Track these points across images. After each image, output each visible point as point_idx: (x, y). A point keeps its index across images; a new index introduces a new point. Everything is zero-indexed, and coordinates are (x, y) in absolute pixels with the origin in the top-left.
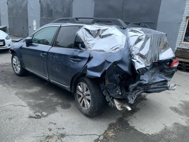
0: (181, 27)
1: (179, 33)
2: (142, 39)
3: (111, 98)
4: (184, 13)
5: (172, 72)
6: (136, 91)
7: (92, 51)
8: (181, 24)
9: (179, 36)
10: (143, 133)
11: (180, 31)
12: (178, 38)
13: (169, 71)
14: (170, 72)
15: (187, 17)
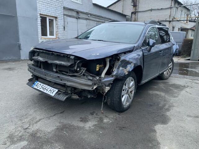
0: (38, 23)
1: (38, 29)
4: (38, 10)
8: (38, 20)
12: (39, 33)
15: (40, 14)
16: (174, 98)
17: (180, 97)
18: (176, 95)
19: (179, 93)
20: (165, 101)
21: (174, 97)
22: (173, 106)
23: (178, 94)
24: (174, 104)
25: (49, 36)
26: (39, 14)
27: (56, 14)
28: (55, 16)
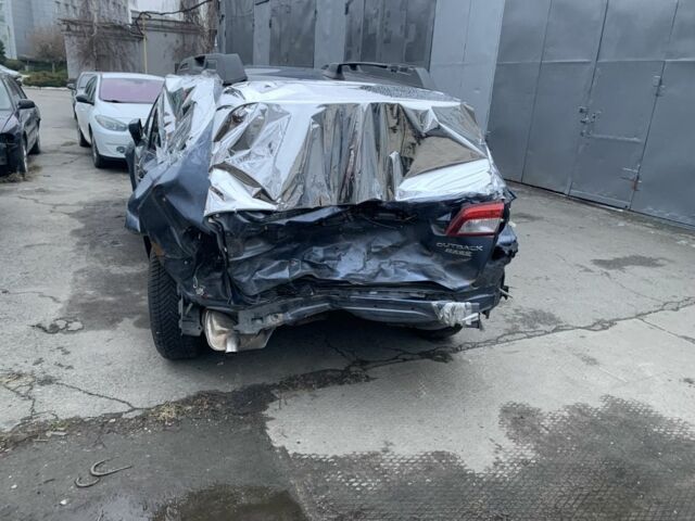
2: (243, 117)
3: (191, 305)
5: (468, 254)
6: (291, 300)
10: (270, 440)
13: (455, 248)
14: (462, 253)
16: (81, 267)
17: (70, 276)
18: (80, 277)
19: (77, 287)
20: (96, 256)
21: (82, 271)
22: (74, 251)
23: (77, 284)
24: (74, 255)
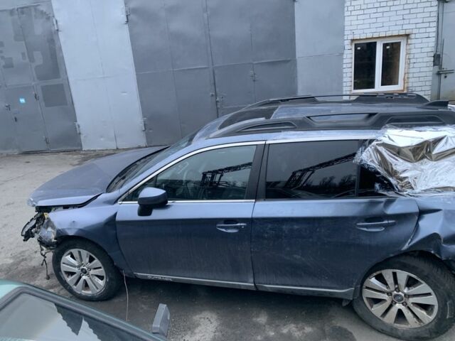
0: (345, 61)
1: (344, 75)
4: (346, 33)
7: (419, 193)
8: (345, 56)
9: (345, 80)
11: (344, 71)
12: (344, 84)
15: (352, 40)
25: (379, 88)
26: (347, 42)
27: (405, 27)
28: (402, 32)
